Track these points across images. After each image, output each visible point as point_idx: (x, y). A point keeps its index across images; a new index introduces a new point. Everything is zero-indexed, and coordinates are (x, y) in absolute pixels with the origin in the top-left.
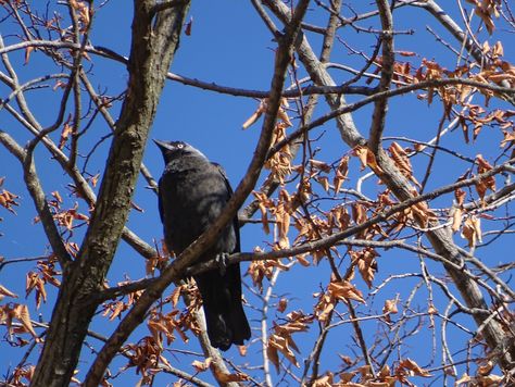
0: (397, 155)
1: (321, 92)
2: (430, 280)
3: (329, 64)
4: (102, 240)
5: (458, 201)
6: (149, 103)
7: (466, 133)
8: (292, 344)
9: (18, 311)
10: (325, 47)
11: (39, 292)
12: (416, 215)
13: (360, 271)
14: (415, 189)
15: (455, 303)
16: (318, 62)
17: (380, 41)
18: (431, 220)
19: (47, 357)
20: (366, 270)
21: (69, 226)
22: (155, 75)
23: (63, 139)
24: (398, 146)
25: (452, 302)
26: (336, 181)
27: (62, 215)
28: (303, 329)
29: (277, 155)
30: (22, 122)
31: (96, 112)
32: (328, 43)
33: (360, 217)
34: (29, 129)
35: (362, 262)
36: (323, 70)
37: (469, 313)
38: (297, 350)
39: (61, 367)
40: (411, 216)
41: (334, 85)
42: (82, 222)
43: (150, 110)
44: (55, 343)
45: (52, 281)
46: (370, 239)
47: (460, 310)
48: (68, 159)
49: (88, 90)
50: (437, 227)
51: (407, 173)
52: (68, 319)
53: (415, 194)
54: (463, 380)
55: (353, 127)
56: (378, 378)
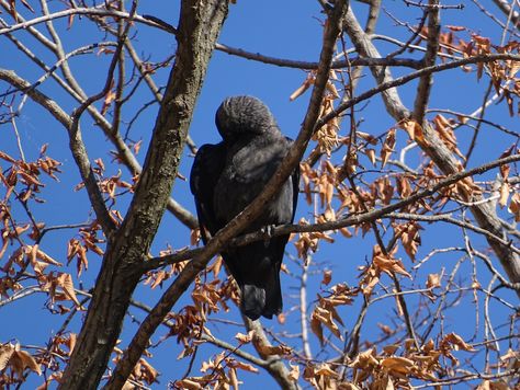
0: (442, 127)
1: (366, 64)
2: (474, 254)
3: (374, 35)
4: (147, 209)
5: (503, 175)
6: (197, 73)
7: (511, 106)
8: (336, 318)
9: (61, 280)
10: (371, 17)
11: (80, 260)
12: (461, 189)
13: (404, 244)
14: (459, 163)
15: (498, 277)
16: (363, 33)
17: (426, 13)
18: (475, 194)
19: (90, 326)
20: (410, 243)
21: (112, 194)
22: (203, 45)
23: (106, 105)
24: (443, 118)
25: (495, 277)
26: (383, 153)
27: (105, 183)
28: (348, 302)
29: (325, 127)
30: (66, 88)
31: (140, 79)
32: (374, 14)
33: (404, 191)
34: (72, 95)
35: (405, 235)
36: (369, 42)
37: (513, 288)
38: (341, 323)
39: (104, 337)
40: (455, 190)
41: (380, 57)
42: (125, 189)
43: (197, 79)
44: (98, 313)
45: (94, 248)
46: (415, 213)
47: (503, 285)
48: (110, 126)
49: (132, 56)
50: (481, 202)
51: (451, 145)
52: (111, 288)
53: (460, 168)
54: (508, 356)
55: (398, 99)
56: (422, 352)
